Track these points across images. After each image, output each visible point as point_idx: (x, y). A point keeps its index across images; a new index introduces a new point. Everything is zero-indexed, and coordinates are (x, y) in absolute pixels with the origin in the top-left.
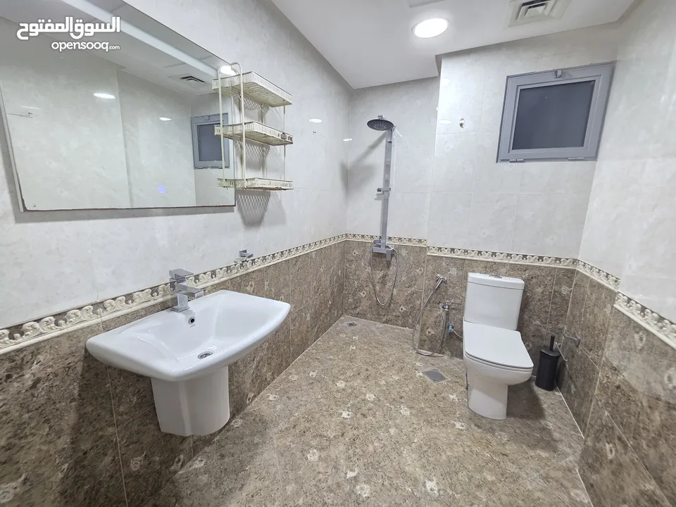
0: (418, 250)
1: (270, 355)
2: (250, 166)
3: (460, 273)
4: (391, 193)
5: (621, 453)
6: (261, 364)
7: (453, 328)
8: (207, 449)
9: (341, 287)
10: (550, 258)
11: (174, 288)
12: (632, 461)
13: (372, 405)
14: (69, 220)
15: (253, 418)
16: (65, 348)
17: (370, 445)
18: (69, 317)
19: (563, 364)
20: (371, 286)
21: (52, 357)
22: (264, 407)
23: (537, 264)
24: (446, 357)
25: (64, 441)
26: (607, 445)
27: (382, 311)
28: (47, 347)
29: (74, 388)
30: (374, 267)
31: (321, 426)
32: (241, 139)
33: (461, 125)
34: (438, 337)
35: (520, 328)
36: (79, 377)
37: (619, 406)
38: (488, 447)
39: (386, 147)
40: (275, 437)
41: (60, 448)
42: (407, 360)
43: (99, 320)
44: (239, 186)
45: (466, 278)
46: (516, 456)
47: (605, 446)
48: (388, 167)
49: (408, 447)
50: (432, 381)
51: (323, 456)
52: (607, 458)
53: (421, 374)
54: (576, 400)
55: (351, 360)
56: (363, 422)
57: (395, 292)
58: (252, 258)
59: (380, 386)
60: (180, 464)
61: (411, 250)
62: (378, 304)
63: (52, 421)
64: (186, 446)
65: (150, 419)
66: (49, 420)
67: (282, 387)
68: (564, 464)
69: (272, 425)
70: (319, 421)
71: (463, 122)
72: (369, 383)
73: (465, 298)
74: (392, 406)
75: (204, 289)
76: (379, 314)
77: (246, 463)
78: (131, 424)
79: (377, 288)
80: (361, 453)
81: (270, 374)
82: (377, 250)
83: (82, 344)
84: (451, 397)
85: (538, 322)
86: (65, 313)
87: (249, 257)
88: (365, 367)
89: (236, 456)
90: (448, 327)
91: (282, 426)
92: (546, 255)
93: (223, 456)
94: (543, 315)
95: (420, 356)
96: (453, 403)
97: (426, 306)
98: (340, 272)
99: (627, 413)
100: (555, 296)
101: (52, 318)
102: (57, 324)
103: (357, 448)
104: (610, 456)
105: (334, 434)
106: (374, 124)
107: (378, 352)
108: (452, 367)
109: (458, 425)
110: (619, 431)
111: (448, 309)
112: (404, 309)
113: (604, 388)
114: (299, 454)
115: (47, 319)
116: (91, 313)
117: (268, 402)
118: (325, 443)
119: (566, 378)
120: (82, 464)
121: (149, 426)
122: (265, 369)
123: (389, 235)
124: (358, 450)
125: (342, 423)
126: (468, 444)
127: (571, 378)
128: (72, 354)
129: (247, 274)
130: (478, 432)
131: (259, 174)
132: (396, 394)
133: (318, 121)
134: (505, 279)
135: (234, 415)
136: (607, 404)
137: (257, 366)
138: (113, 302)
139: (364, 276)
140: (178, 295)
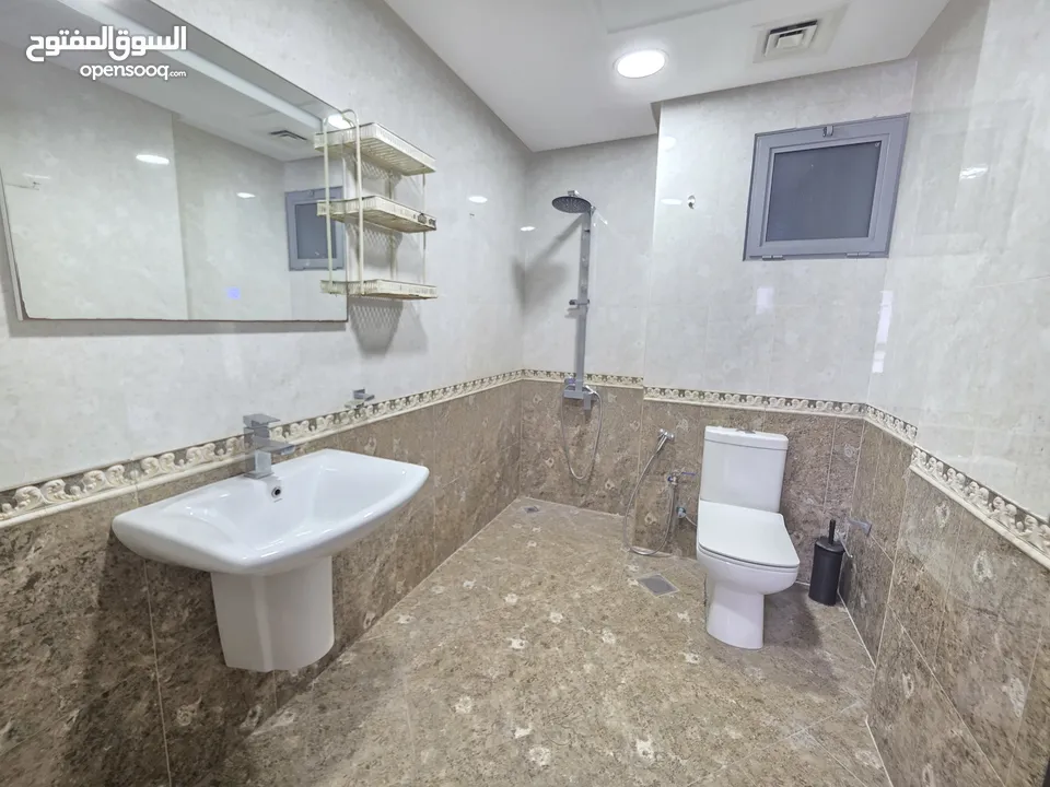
0: (632, 393)
1: (400, 554)
2: (371, 261)
3: (695, 427)
4: (591, 306)
5: (922, 687)
6: (386, 567)
7: (684, 511)
8: (298, 698)
9: (516, 453)
10: (825, 402)
11: (251, 444)
12: (936, 696)
13: (559, 630)
15: (374, 650)
16: (80, 528)
17: (553, 689)
18: (87, 482)
19: (849, 564)
20: (561, 451)
21: (59, 541)
22: (391, 634)
23: (806, 411)
24: (674, 557)
25: (74, 674)
26: (905, 678)
27: (578, 489)
28: (53, 525)
29: (92, 592)
30: (564, 419)
31: (479, 662)
32: (357, 222)
33: (691, 205)
34: (662, 525)
35: (783, 509)
36: (102, 575)
37: (918, 616)
38: (733, 690)
39: (582, 239)
40: (405, 678)
41: (66, 684)
42: (616, 562)
43: (133, 488)
44: (354, 291)
45: (702, 433)
46: (776, 702)
47: (901, 678)
48: (585, 269)
49: (611, 691)
50: (652, 593)
51: (479, 707)
52: (904, 697)
53: (636, 583)
54: (867, 617)
55: (529, 563)
56: (542, 655)
57: (598, 458)
58: (373, 402)
59: (571, 600)
60: (256, 719)
61: (622, 393)
62: (573, 479)
63: (56, 641)
64: (267, 691)
65: (209, 645)
66: (51, 639)
67: (419, 604)
68: (848, 713)
69: (402, 661)
70: (475, 653)
71: (693, 201)
72: (555, 597)
73: (700, 466)
74: (589, 631)
75: (298, 447)
76: (572, 494)
77: (359, 717)
78: (178, 653)
79: (571, 453)
80: (539, 701)
81: (402, 583)
82: (570, 394)
83: (105, 524)
84: (681, 616)
85: (810, 501)
86: (81, 475)
87: (369, 399)
88: (549, 573)
89: (344, 708)
90: (677, 511)
91: (418, 661)
92: (819, 398)
93: (324, 708)
94: (818, 490)
95: (635, 556)
96: (683, 626)
97: (643, 479)
98: (513, 427)
99: (928, 625)
100: (834, 461)
101: (61, 482)
102: (68, 491)
103: (532, 694)
104: (909, 694)
105: (497, 673)
106: (563, 203)
107: (571, 550)
108: (684, 571)
109: (689, 658)
110: (919, 654)
111: (677, 481)
112: (612, 485)
113: (900, 591)
114: (442, 703)
115: (53, 483)
116: (121, 477)
117: (398, 626)
118: (483, 687)
119: (854, 584)
120: (101, 711)
121: (208, 657)
122: (394, 575)
123: (587, 370)
124: (534, 697)
125: (509, 656)
126: (705, 685)
127: (860, 585)
128: (90, 538)
129: (366, 426)
130: (718, 669)
131: (386, 275)
132: (596, 612)
133: (481, 200)
134: (759, 436)
135: (344, 646)
136: (902, 617)
137: (381, 571)
138: (155, 461)
139: (550, 434)
140: (257, 454)
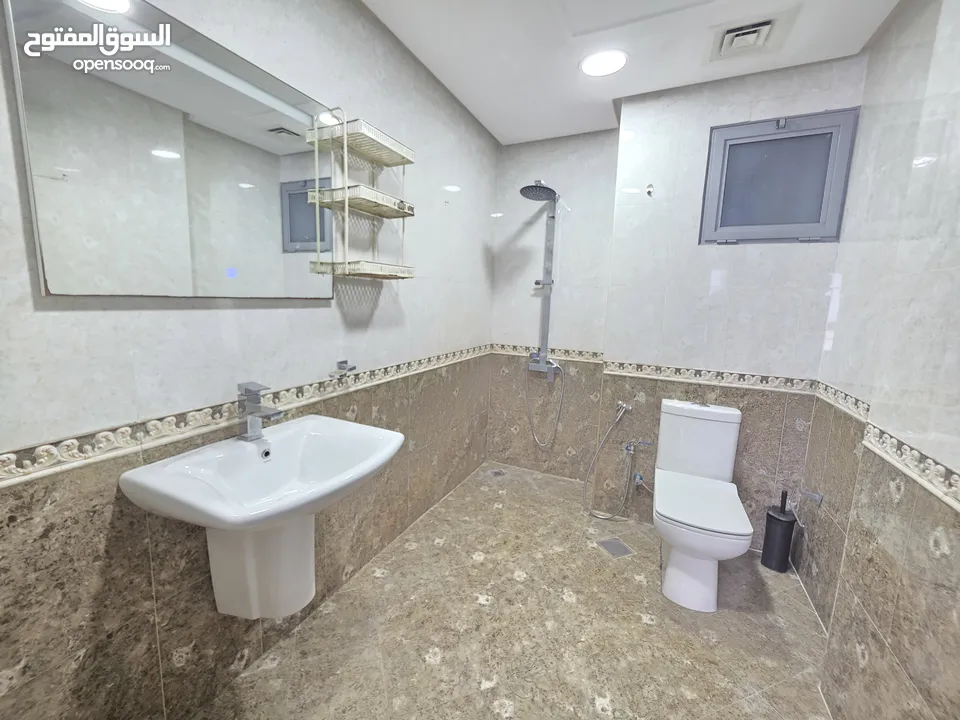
0: (592, 367)
1: (377, 512)
2: (355, 244)
3: (652, 400)
4: (555, 287)
5: (876, 657)
6: (364, 524)
7: (641, 479)
8: (281, 643)
9: (484, 421)
10: (777, 378)
11: (244, 409)
12: (891, 667)
13: (522, 587)
14: (104, 309)
15: (352, 601)
16: (90, 485)
17: (517, 644)
18: (99, 442)
19: (801, 533)
20: (526, 419)
21: (71, 496)
22: (367, 586)
23: (760, 387)
24: (632, 522)
25: (82, 616)
26: (858, 647)
27: (541, 455)
28: (67, 480)
29: (100, 542)
30: (530, 391)
31: (448, 615)
32: (343, 209)
33: (649, 193)
34: (620, 491)
35: (736, 479)
36: (108, 526)
37: (872, 587)
38: (688, 651)
39: (547, 224)
40: (380, 629)
41: (75, 625)
42: (576, 525)
43: (138, 448)
44: (339, 271)
45: (658, 407)
46: (730, 664)
47: (855, 647)
48: (549, 252)
49: (572, 648)
50: (611, 557)
51: (447, 657)
52: (858, 667)
53: (595, 545)
54: (819, 586)
55: (495, 523)
56: (507, 611)
57: (560, 428)
58: (355, 372)
59: (534, 560)
60: (244, 662)
61: (583, 367)
62: (536, 445)
63: (67, 586)
64: (255, 635)
65: (203, 593)
66: (62, 584)
67: (394, 558)
68: (800, 678)
69: (377, 612)
70: (444, 608)
71: (651, 190)
72: (519, 556)
73: (657, 436)
74: (551, 590)
75: (286, 413)
76: (536, 459)
77: (337, 664)
78: (175, 599)
79: (535, 421)
80: (502, 655)
81: (378, 539)
82: (534, 367)
83: (113, 480)
84: (637, 578)
85: (763, 472)
86: (93, 435)
87: (351, 370)
88: (513, 533)
89: (323, 654)
90: (635, 477)
91: (392, 613)
92: (771, 374)
93: (306, 654)
94: (770, 462)
95: (595, 520)
96: (640, 587)
97: (602, 447)
98: (482, 397)
99: (883, 597)
100: (786, 434)
101: (75, 442)
102: (81, 450)
103: (497, 648)
104: (863, 663)
105: (465, 627)
106: (530, 192)
107: (534, 512)
108: (641, 535)
109: (646, 619)
110: (873, 625)
111: (634, 450)
112: (573, 452)
113: (852, 562)
114: (413, 653)
115: (68, 442)
116: (129, 438)
117: (374, 579)
118: (451, 639)
119: (805, 552)
120: (105, 651)
121: (201, 604)
122: (371, 532)
123: (551, 345)
124: (498, 651)
125: (475, 611)
126: (661, 645)
127: (812, 554)
128: (100, 494)
129: (348, 394)
130: (674, 630)
131: (368, 256)
132: (557, 572)
133: (454, 189)
134: (714, 409)
135: (324, 596)
136: (856, 587)
137: (359, 527)
138: (159, 424)
139: (516, 403)
140: (249, 418)
